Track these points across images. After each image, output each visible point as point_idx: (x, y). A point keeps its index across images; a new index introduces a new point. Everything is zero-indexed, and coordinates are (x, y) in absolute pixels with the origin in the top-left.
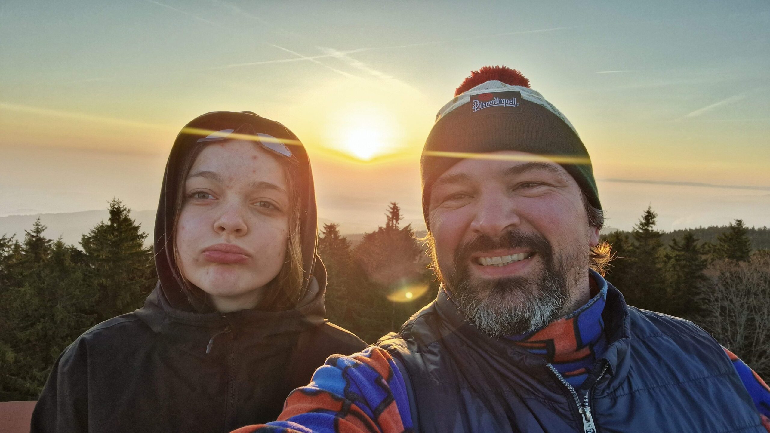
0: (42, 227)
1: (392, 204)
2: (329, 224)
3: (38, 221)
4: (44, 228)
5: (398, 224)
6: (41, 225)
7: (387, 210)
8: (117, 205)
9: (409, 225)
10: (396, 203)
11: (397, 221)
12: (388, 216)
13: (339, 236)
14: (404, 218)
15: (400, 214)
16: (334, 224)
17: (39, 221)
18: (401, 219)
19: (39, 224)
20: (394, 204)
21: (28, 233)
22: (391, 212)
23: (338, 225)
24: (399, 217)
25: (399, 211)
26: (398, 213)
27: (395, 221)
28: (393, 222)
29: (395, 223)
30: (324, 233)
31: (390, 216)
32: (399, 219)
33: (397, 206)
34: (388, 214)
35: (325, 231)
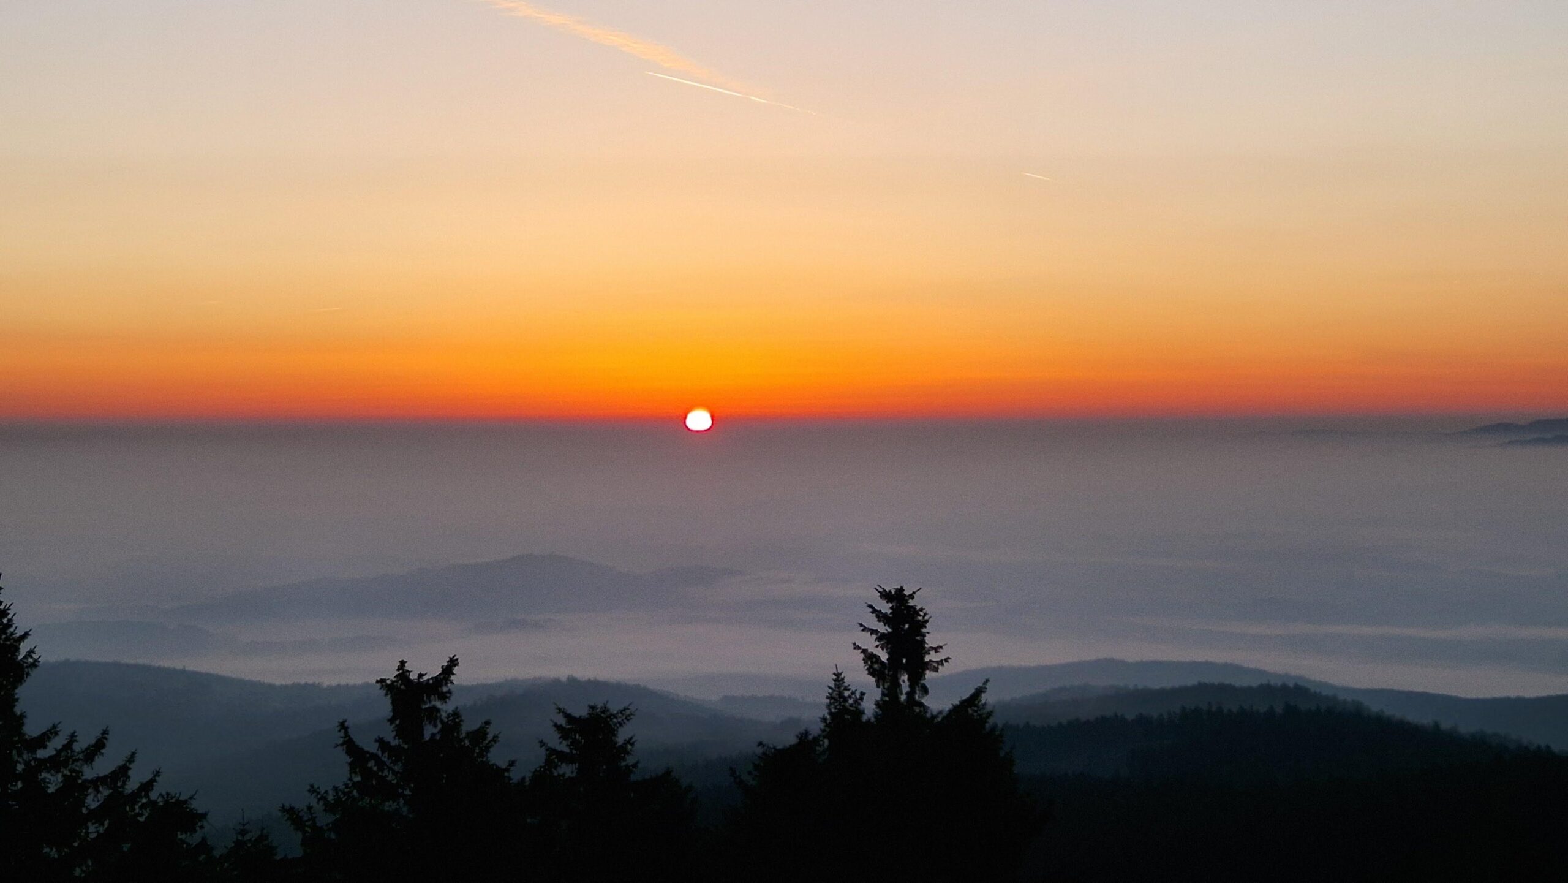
1: (886, 595)
2: (580, 711)
5: (925, 690)
7: (865, 629)
9: (979, 691)
10: (907, 593)
11: (916, 678)
12: (870, 657)
13: (629, 770)
14: (946, 660)
15: (930, 641)
16: (605, 710)
18: (936, 670)
20: (898, 598)
22: (881, 637)
23: (626, 715)
24: (927, 658)
25: (924, 630)
26: (918, 638)
27: (905, 677)
28: (896, 685)
29: (905, 687)
30: (562, 757)
31: (884, 656)
32: (927, 666)
33: (911, 603)
34: (870, 643)
35: (567, 750)
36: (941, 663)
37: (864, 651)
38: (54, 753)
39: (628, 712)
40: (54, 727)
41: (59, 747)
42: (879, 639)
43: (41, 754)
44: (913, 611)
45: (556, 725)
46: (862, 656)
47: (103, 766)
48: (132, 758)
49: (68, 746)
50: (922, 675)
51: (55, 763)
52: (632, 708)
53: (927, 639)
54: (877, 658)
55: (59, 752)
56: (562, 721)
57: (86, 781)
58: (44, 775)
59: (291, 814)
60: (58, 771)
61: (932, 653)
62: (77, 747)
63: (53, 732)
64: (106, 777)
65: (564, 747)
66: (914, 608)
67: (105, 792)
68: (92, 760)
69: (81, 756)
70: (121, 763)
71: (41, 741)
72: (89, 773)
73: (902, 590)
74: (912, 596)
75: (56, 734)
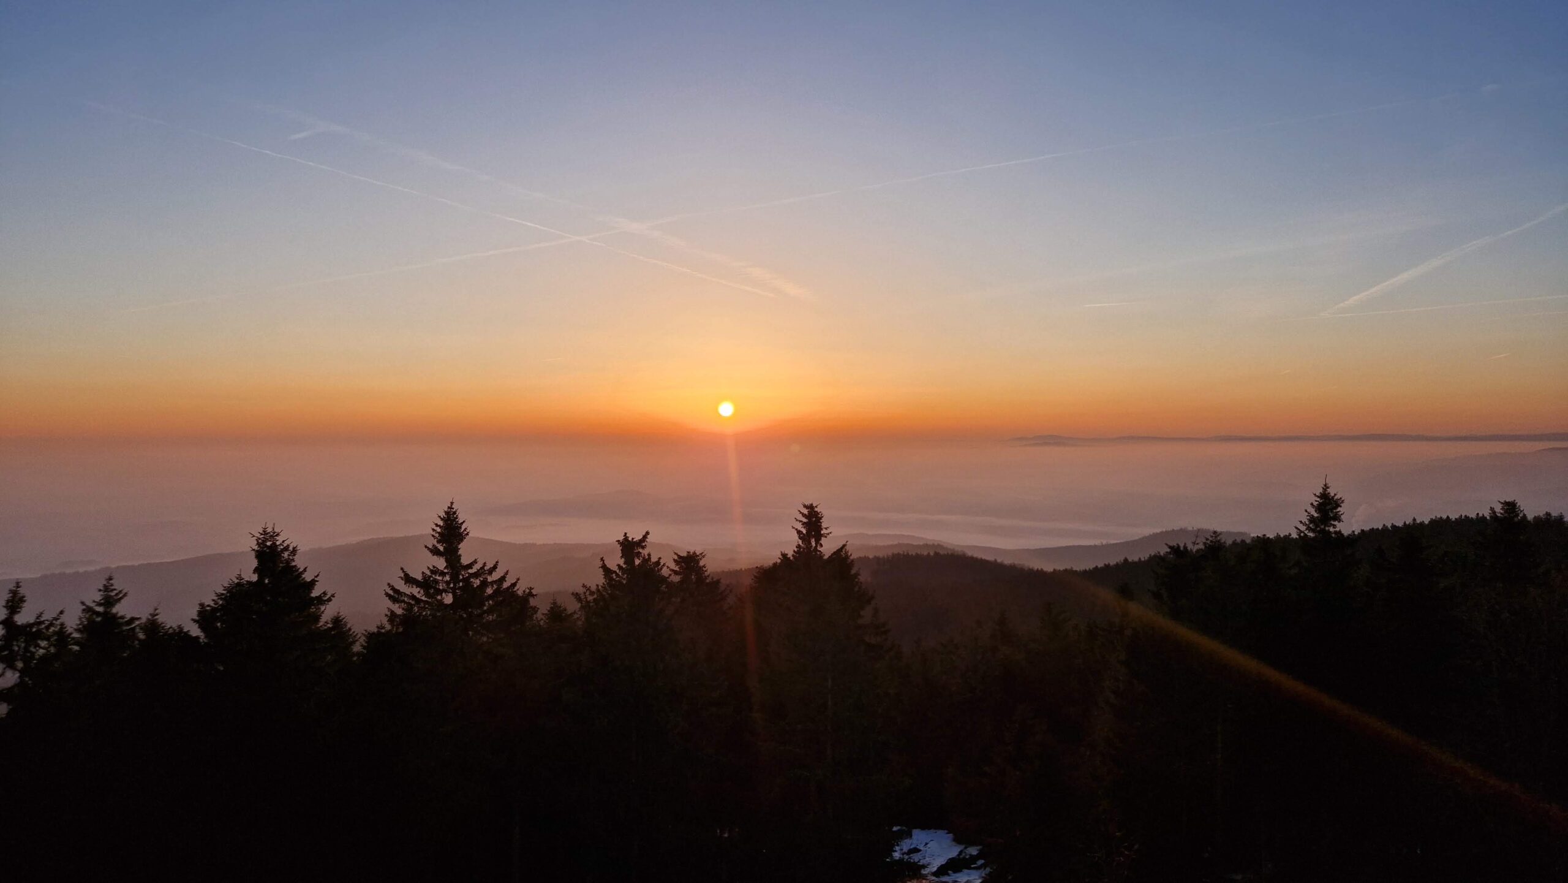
0: (117, 594)
1: (805, 506)
2: (684, 554)
3: (108, 583)
4: (121, 596)
5: (821, 546)
6: (115, 590)
7: (797, 520)
8: (270, 541)
9: (844, 546)
10: (814, 505)
11: (818, 541)
12: (799, 532)
13: (706, 578)
14: (830, 533)
15: (824, 525)
16: (694, 553)
17: (111, 582)
18: (826, 537)
19: (113, 587)
20: (811, 507)
21: (87, 606)
22: (804, 524)
23: (703, 555)
24: (822, 532)
25: (821, 521)
26: (819, 524)
27: (813, 540)
28: (810, 543)
29: (813, 544)
30: (676, 572)
31: (804, 532)
32: (822, 535)
33: (816, 509)
34: (800, 527)
35: (678, 570)
36: (828, 534)
37: (796, 529)
38: (476, 571)
39: (703, 554)
40: (476, 560)
41: (479, 568)
42: (803, 524)
43: (470, 571)
44: (817, 513)
45: (674, 559)
46: (796, 531)
47: (495, 576)
48: (507, 573)
49: (482, 568)
50: (820, 539)
51: (476, 575)
52: (705, 553)
53: (822, 525)
54: (802, 532)
55: (478, 570)
56: (676, 558)
57: (489, 582)
58: (472, 580)
59: (576, 595)
60: (477, 579)
61: (824, 530)
62: (486, 568)
63: (475, 562)
64: (496, 580)
65: (677, 568)
66: (817, 512)
67: (495, 587)
68: (492, 574)
69: (487, 572)
70: (502, 575)
71: (470, 566)
72: (490, 579)
73: (812, 504)
74: (816, 507)
75: (476, 563)
